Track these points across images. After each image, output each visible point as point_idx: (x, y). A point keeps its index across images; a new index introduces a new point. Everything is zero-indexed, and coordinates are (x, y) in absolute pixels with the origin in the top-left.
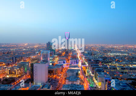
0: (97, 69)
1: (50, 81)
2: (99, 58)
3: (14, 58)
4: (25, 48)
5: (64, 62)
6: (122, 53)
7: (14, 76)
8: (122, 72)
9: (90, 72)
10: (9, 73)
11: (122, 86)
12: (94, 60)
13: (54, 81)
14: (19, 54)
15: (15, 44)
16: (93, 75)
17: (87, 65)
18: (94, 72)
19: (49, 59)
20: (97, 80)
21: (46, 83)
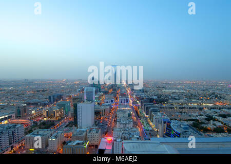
0: (152, 108)
1: (97, 123)
2: (152, 96)
3: (52, 98)
4: (63, 85)
5: (112, 101)
6: (178, 89)
7: (53, 119)
8: (181, 112)
9: (144, 113)
10: (47, 116)
11: (183, 128)
12: (147, 99)
13: (101, 124)
14: (56, 92)
15: (51, 80)
16: (148, 116)
17: (139, 104)
18: (148, 112)
19: (94, 98)
20: (152, 121)
21: (93, 126)
